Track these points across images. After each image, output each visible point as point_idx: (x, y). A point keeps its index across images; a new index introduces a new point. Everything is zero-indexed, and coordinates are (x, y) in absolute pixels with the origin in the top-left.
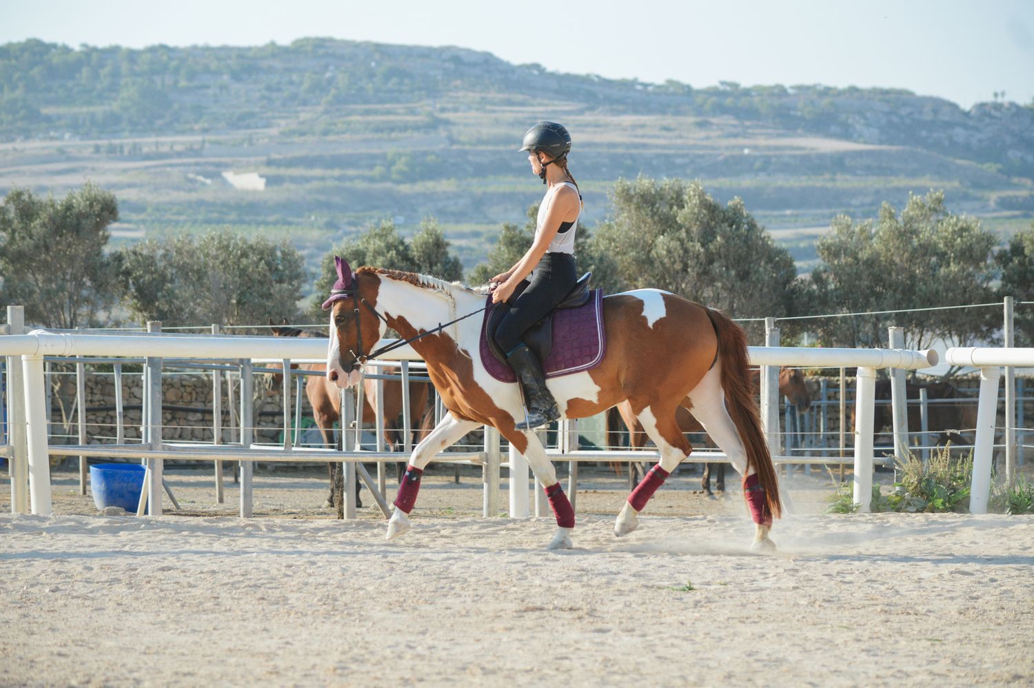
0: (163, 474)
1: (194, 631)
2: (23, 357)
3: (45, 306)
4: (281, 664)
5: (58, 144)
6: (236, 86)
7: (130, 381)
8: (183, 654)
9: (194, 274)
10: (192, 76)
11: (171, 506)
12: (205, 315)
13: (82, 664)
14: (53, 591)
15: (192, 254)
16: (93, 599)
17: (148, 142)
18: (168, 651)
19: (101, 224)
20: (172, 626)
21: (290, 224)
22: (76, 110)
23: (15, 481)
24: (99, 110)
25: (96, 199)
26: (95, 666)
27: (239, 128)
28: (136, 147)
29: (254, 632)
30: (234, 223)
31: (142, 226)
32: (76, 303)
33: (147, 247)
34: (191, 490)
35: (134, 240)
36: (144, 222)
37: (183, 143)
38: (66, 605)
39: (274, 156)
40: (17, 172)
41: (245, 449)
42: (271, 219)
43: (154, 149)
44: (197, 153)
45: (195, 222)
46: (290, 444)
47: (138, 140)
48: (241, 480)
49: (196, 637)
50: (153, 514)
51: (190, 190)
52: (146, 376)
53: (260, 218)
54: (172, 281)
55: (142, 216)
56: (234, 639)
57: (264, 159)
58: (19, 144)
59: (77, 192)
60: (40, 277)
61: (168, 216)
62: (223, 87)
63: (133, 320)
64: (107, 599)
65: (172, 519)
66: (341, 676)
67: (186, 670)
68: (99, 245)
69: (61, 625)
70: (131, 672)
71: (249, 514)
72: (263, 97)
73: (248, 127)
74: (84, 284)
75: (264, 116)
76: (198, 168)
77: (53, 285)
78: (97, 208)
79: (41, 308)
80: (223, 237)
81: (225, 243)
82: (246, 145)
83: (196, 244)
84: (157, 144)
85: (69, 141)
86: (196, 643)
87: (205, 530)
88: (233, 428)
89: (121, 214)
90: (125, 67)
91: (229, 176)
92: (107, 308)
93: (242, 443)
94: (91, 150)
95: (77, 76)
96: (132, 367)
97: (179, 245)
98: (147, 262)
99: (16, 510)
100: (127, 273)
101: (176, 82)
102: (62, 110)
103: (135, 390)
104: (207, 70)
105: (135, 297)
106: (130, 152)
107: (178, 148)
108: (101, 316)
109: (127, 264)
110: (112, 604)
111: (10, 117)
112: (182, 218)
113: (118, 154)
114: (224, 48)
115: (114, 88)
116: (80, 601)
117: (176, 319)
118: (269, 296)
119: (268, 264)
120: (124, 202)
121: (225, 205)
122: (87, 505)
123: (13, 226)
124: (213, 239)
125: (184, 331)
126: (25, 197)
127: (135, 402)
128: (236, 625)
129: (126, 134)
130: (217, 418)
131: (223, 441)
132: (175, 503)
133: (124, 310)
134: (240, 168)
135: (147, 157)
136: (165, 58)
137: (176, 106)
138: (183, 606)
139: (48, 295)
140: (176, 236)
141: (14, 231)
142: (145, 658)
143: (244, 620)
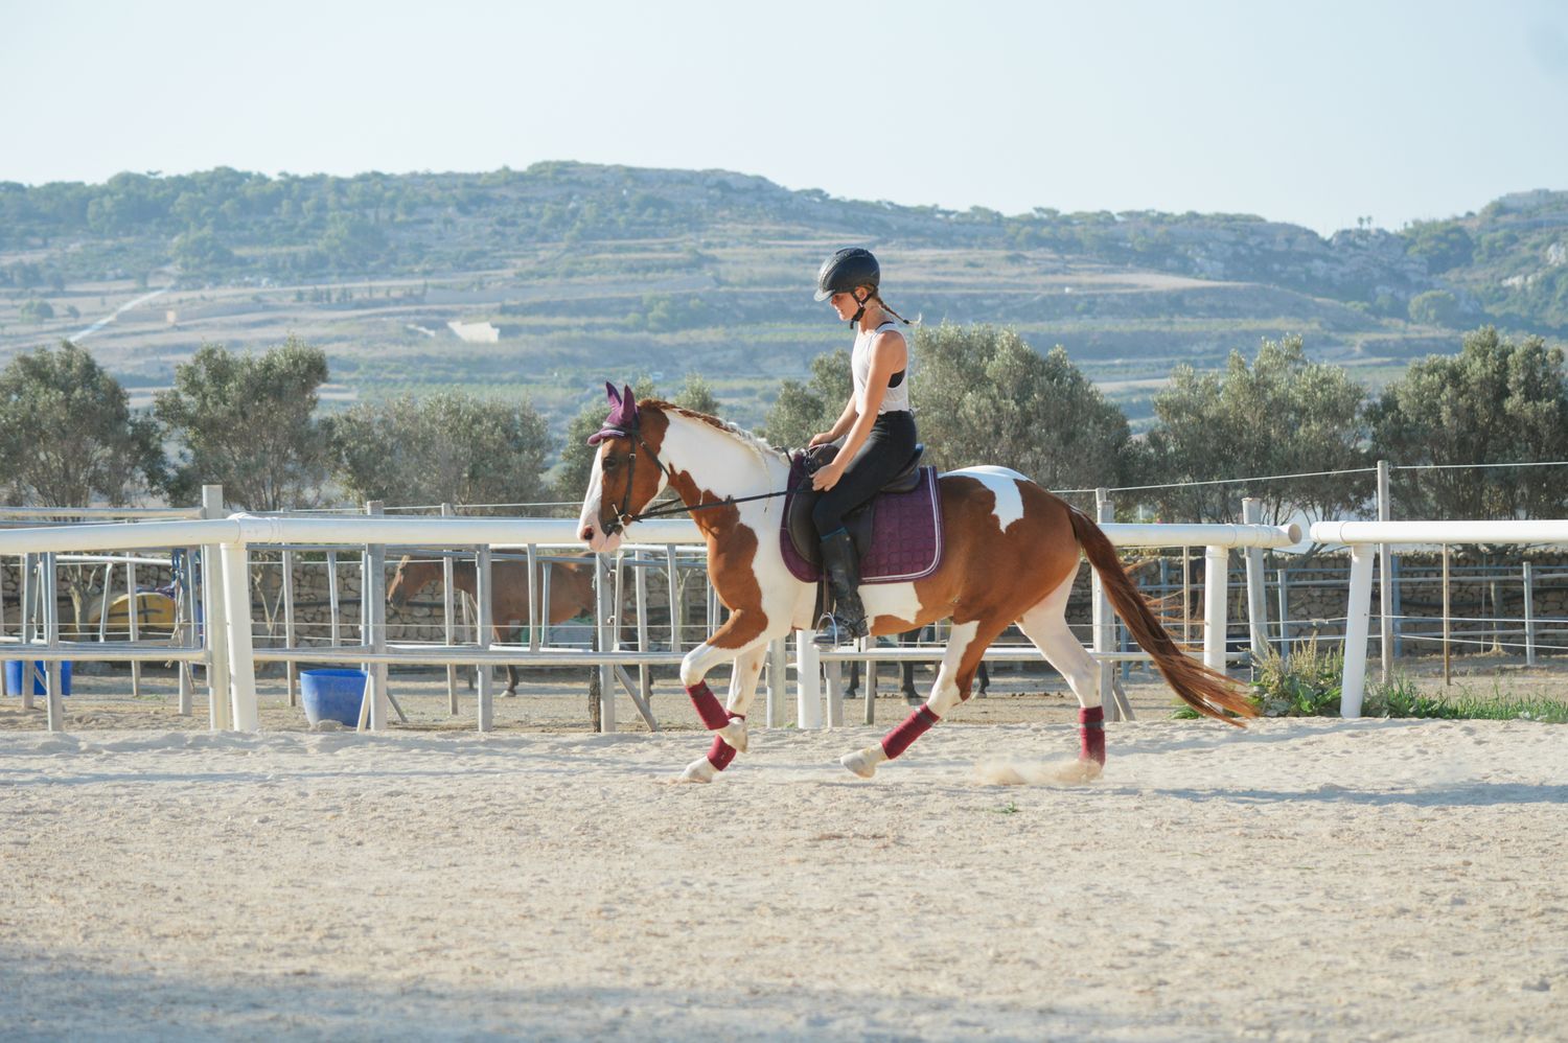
0: (388, 679)
1: (430, 867)
2: (222, 546)
3: (243, 484)
4: (536, 906)
5: (254, 290)
6: (462, 220)
7: (343, 570)
8: (419, 896)
9: (418, 443)
10: (410, 208)
11: (396, 717)
12: (431, 492)
13: (302, 908)
14: (262, 822)
15: (415, 419)
16: (310, 831)
17: (360, 287)
18: (401, 892)
19: (307, 387)
20: (405, 862)
21: (528, 382)
22: (274, 250)
23: (215, 693)
24: (301, 250)
25: (301, 357)
26: (317, 910)
27: (468, 269)
28: (345, 293)
29: (502, 868)
30: (462, 381)
31: (354, 387)
32: (278, 482)
33: (362, 412)
34: (418, 698)
35: (345, 403)
36: (356, 381)
37: (401, 288)
38: (278, 838)
39: (509, 302)
40: (205, 324)
41: (483, 650)
42: (507, 376)
43: (367, 295)
44: (418, 300)
45: (416, 381)
46: (535, 646)
47: (347, 285)
48: (479, 685)
49: (434, 875)
50: (376, 728)
51: (410, 344)
52: (366, 566)
53: (493, 376)
54: (392, 452)
55: (354, 375)
56: (479, 876)
57: (498, 305)
58: (207, 292)
59: (279, 348)
60: (237, 449)
61: (384, 374)
62: (448, 222)
63: (347, 498)
64: (326, 831)
65: (401, 734)
66: (607, 919)
67: (424, 914)
68: (306, 410)
69: (274, 862)
70: (359, 917)
71: (488, 728)
72: (496, 233)
73: (478, 268)
74: (289, 456)
75: (497, 254)
76: (419, 318)
77: (252, 459)
78: (303, 367)
79: (238, 485)
80: (453, 399)
81: (454, 406)
82: (475, 290)
83: (420, 407)
84: (371, 289)
85: (266, 287)
86: (434, 882)
87: (441, 747)
88: (467, 626)
89: (332, 373)
90: (331, 199)
91: (456, 326)
92: (316, 484)
93: (479, 643)
94: (293, 297)
95: (276, 210)
96: (349, 555)
97: (400, 410)
98: (362, 431)
99: (216, 726)
100: (340, 443)
101: (393, 216)
102: (258, 251)
103: (350, 581)
104: (429, 202)
105: (349, 472)
106: (338, 300)
107: (395, 294)
108: (309, 494)
109: (338, 432)
110: (332, 836)
111: (197, 260)
112: (402, 376)
113: (326, 302)
114: (448, 175)
115: (319, 224)
116: (294, 833)
117: (397, 497)
118: (506, 468)
119: (505, 430)
120: (333, 358)
121: (451, 360)
122: (297, 718)
123: (205, 389)
124: (440, 401)
125: (408, 513)
126: (218, 355)
127: (350, 595)
128: (480, 860)
129: (334, 278)
130: (449, 614)
131: (457, 640)
132: (401, 714)
133: (335, 487)
134: (470, 317)
135: (359, 305)
136: (379, 188)
137: (392, 245)
138: (416, 838)
139: (246, 469)
140: (396, 397)
141: (204, 397)
142: (375, 900)
143: (490, 854)
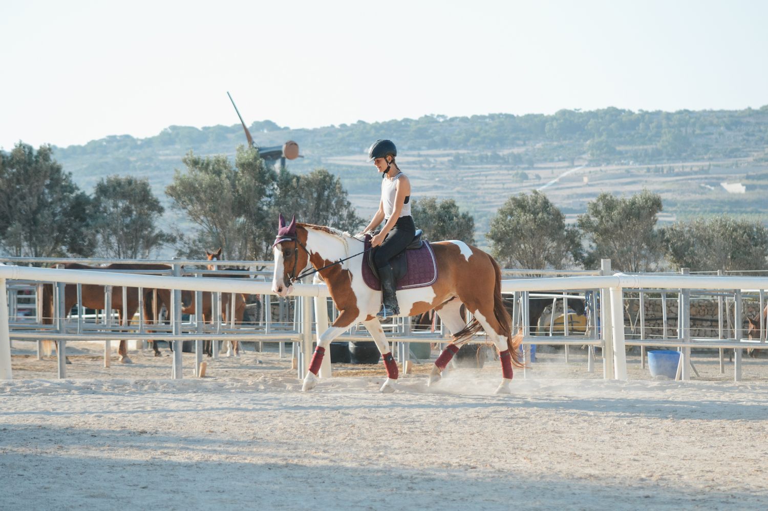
0: (691, 357)
1: (711, 447)
2: (611, 289)
3: (620, 260)
4: (763, 466)
5: (626, 167)
6: (729, 133)
7: (669, 303)
8: (706, 460)
9: (706, 241)
10: (703, 127)
11: (694, 374)
12: (712, 265)
13: (648, 465)
14: (629, 424)
15: (705, 229)
16: (652, 428)
17: (678, 166)
18: (697, 458)
19: (652, 213)
20: (698, 444)
21: (760, 212)
22: (636, 147)
23: (606, 362)
24: (649, 148)
25: (649, 198)
26: (655, 467)
27: (730, 157)
28: (671, 169)
29: (746, 447)
30: (728, 212)
31: (674, 214)
32: (639, 259)
33: (679, 226)
34: (705, 366)
35: (670, 222)
36: (675, 212)
37: (698, 166)
38: (636, 432)
39: (751, 173)
40: (603, 184)
41: (738, 342)
42: (749, 209)
43: (681, 170)
44: (706, 172)
45: (705, 212)
46: (763, 340)
47: (672, 165)
48: (735, 360)
49: (712, 450)
50: (685, 379)
51: (702, 194)
52: (680, 300)
53: (743, 209)
54: (693, 245)
55: (674, 209)
56: (735, 451)
57: (745, 175)
58: (603, 168)
59: (638, 195)
60: (617, 244)
61: (689, 208)
62: (721, 134)
63: (671, 268)
64: (660, 428)
65: (696, 382)
67: (708, 469)
68: (651, 225)
69: (635, 443)
70: (676, 470)
71: (739, 379)
72: (744, 140)
73: (735, 157)
74: (643, 247)
75: (745, 150)
76: (706, 181)
77: (625, 248)
78: (650, 204)
79: (618, 261)
80: (723, 220)
81: (724, 223)
82: (734, 167)
83: (707, 224)
84: (683, 167)
85: (632, 165)
86: (713, 454)
87: (716, 388)
88: (729, 329)
89: (664, 207)
90: (664, 122)
91: (725, 185)
92: (656, 261)
93: (735, 338)
94: (645, 170)
95: (637, 128)
96: (672, 295)
97: (697, 225)
98: (680, 235)
99: (606, 377)
100: (668, 241)
101: (694, 131)
102: (628, 148)
103: (672, 308)
104: (711, 124)
105: (672, 255)
106: (667, 172)
107: (695, 169)
108: (653, 266)
109: (667, 236)
110: (663, 431)
111: (598, 152)
112: (698, 209)
113: (661, 173)
114: (722, 111)
115: (658, 135)
116: (644, 429)
117: (695, 267)
118: (749, 254)
119: (749, 235)
120: (664, 200)
121: (722, 202)
122: (645, 374)
123: (602, 214)
124: (717, 221)
125: (700, 274)
126: (608, 198)
127: (672, 315)
128: (735, 443)
129: (665, 161)
130: (721, 324)
131: (724, 337)
132: (697, 373)
133: (666, 262)
134: (731, 180)
135: (678, 175)
136: (687, 117)
137: (694, 145)
138: (704, 432)
139: (622, 254)
140: (696, 219)
141: (602, 217)
142: (684, 462)
143: (740, 440)
